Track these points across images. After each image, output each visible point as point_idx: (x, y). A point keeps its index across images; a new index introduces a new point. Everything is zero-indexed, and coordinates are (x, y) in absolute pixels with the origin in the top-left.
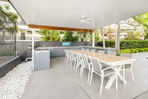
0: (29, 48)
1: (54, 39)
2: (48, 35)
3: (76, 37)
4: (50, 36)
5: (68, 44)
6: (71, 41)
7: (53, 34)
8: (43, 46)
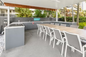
0: (5, 23)
1: (27, 15)
2: (22, 12)
3: (44, 14)
4: (24, 13)
5: (38, 19)
6: (40, 17)
7: (26, 11)
8: (18, 21)
